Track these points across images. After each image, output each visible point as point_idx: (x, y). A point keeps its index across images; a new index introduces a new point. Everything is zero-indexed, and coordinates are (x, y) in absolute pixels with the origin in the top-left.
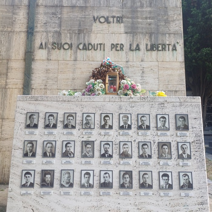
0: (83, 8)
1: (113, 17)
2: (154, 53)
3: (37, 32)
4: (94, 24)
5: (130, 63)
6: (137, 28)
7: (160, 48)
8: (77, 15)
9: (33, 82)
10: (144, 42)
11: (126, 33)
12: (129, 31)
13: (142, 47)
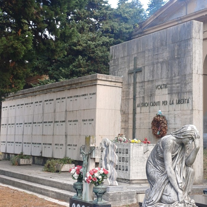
0: (152, 81)
1: (163, 85)
2: (180, 105)
3: (137, 98)
4: (156, 90)
5: (170, 112)
6: (173, 90)
7: (182, 102)
8: (150, 85)
9: (136, 125)
10: (175, 98)
11: (168, 94)
12: (170, 92)
13: (175, 102)
